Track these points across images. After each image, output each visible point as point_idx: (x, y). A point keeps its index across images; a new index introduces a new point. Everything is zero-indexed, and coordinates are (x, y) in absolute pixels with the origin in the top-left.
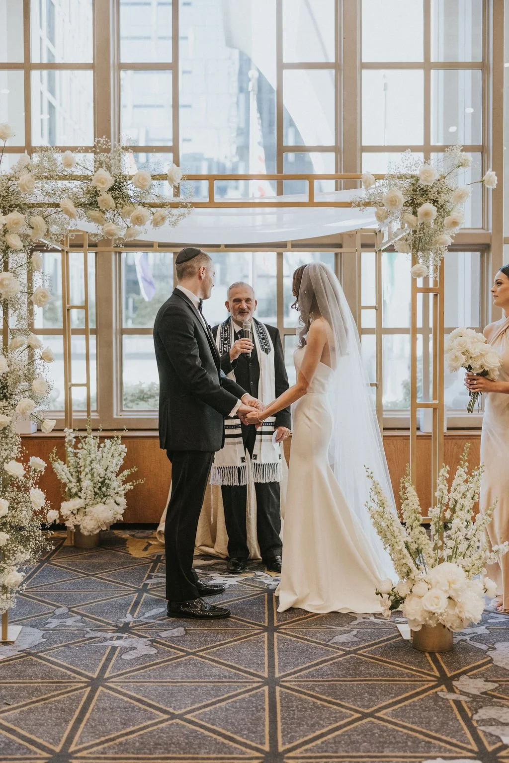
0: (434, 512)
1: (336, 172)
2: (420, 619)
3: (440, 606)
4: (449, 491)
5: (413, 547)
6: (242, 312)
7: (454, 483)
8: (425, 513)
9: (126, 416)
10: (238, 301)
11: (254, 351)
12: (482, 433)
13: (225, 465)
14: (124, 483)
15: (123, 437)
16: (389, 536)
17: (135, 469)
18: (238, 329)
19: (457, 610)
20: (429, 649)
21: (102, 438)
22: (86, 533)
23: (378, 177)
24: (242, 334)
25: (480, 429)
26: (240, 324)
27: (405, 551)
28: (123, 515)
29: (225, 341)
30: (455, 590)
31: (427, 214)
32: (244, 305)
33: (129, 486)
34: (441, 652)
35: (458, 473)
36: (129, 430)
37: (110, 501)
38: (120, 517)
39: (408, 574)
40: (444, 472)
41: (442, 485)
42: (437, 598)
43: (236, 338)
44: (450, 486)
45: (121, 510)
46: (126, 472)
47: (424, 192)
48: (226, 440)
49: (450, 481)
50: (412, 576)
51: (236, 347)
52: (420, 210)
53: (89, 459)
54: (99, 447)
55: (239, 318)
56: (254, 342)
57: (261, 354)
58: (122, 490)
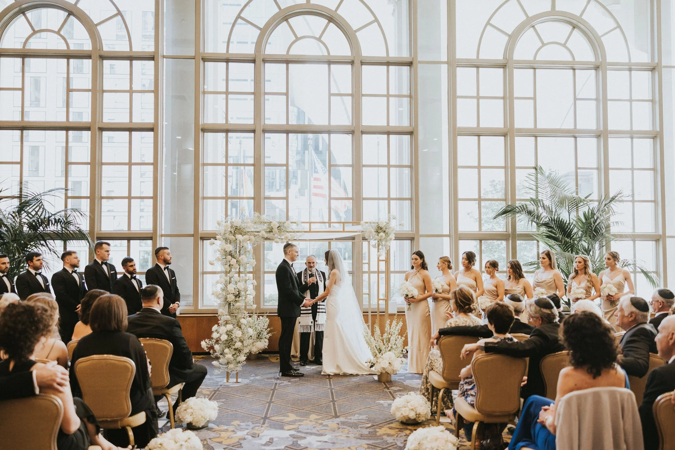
0: (385, 336)
1: (353, 221)
2: (380, 370)
3: (386, 365)
4: (390, 329)
5: (378, 348)
6: (311, 267)
7: (392, 326)
8: (382, 336)
9: (265, 307)
10: (310, 263)
11: (317, 282)
12: (406, 313)
13: (304, 324)
14: (268, 333)
15: (267, 316)
16: (370, 343)
17: (272, 328)
18: (310, 273)
19: (392, 367)
20: (383, 381)
21: (259, 316)
22: (253, 353)
23: (367, 223)
24: (311, 275)
25: (404, 312)
26: (311, 271)
27: (375, 347)
28: (268, 346)
29: (305, 277)
30: (392, 360)
31: (381, 236)
32: (312, 265)
33: (270, 335)
34: (387, 382)
35: (393, 322)
36: (270, 313)
37: (262, 340)
38: (266, 347)
39: (376, 355)
40: (388, 322)
41: (387, 326)
42: (385, 363)
43: (310, 277)
44: (390, 326)
45: (267, 344)
46: (268, 329)
47: (381, 229)
48: (301, 315)
49: (390, 325)
50: (377, 356)
51: (310, 280)
52: (380, 235)
53: (254, 324)
54: (257, 319)
55: (310, 269)
56: (316, 278)
57: (319, 282)
58: (268, 336)
